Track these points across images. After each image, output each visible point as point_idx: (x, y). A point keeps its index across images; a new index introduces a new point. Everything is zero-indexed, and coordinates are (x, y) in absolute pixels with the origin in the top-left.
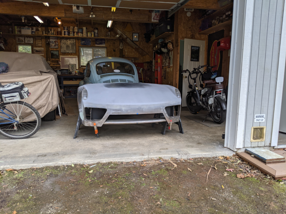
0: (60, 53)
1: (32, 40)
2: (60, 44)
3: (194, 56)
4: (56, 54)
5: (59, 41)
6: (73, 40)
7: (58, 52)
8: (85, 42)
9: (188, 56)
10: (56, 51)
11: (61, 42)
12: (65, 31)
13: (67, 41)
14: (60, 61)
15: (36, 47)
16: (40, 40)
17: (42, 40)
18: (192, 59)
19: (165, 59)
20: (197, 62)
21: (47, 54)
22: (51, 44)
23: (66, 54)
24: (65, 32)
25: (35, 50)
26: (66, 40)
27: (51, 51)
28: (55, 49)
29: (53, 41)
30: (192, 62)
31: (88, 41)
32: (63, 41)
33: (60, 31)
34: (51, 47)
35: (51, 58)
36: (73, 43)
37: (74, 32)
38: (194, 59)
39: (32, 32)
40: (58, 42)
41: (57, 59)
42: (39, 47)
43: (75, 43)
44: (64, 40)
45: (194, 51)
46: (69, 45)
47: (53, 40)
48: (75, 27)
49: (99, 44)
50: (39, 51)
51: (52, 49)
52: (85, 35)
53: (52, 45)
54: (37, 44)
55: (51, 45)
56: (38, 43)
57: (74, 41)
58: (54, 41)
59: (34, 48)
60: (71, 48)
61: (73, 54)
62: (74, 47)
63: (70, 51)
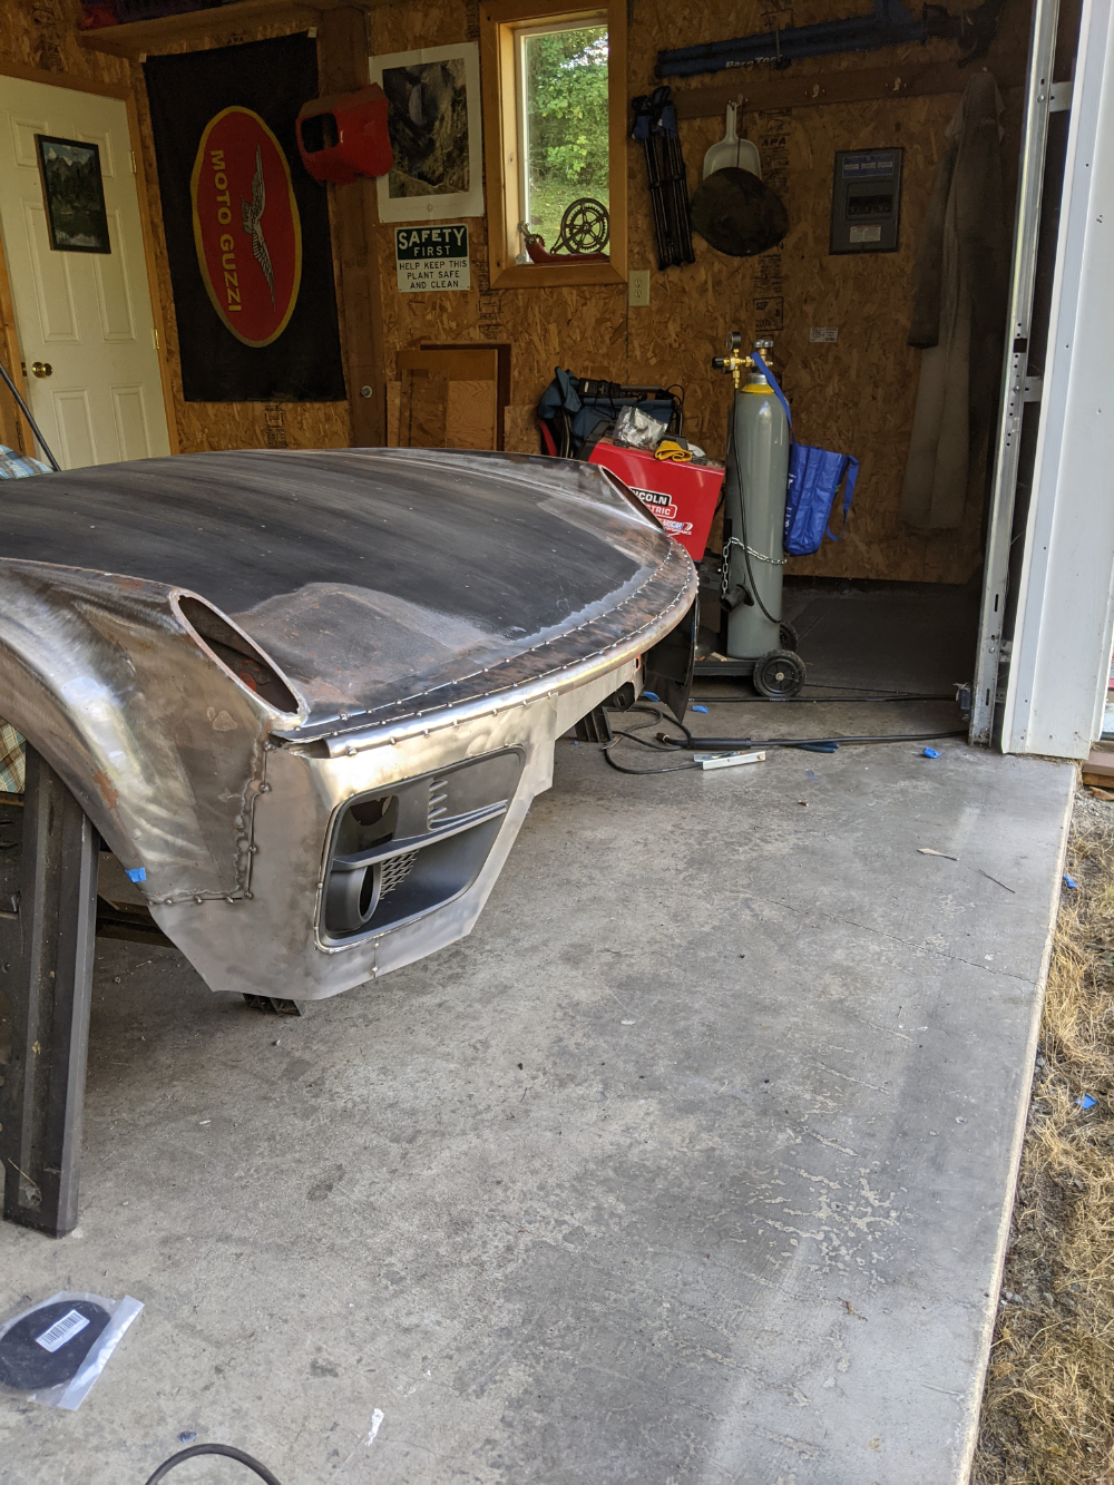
3: (67, 212)
9: (30, 212)
18: (61, 235)
20: (97, 257)
30: (65, 254)
38: (72, 236)
45: (64, 174)
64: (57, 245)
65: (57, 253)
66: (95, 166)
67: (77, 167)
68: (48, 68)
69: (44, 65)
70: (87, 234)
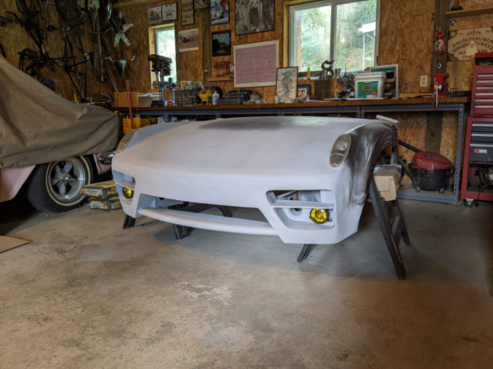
0: (233, 38)
1: (175, 9)
4: (224, 44)
7: (227, 35)
10: (224, 32)
11: (236, 2)
14: (235, 63)
15: (183, 27)
16: (190, 7)
21: (204, 45)
22: (213, 12)
23: (248, 37)
25: (181, 38)
27: (214, 36)
28: (222, 28)
34: (213, 23)
35: (213, 56)
41: (226, 58)
42: (189, 26)
46: (257, 6)
50: (189, 40)
51: (216, 28)
53: (215, 16)
54: (184, 19)
55: (213, 17)
56: (186, 17)
59: (179, 32)
60: (261, 15)
61: (266, 34)
62: (271, 9)
63: (260, 26)
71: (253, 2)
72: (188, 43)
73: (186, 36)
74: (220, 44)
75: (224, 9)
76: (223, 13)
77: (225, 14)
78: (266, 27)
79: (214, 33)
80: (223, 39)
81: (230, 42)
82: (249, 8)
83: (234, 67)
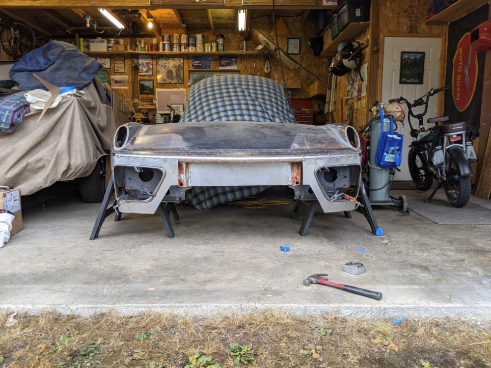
0: (155, 85)
1: (109, 61)
2: (157, 68)
3: (408, 73)
4: (148, 87)
5: (154, 62)
6: (178, 59)
7: (152, 82)
8: (199, 63)
10: (149, 80)
11: (157, 64)
12: (164, 42)
13: (169, 61)
14: (157, 98)
15: (115, 73)
16: (122, 62)
17: (126, 61)
18: (403, 79)
19: (351, 85)
20: (418, 86)
21: (133, 86)
22: (141, 67)
23: (166, 85)
24: (164, 45)
25: (113, 80)
26: (167, 60)
27: (141, 82)
28: (147, 78)
29: (145, 63)
30: (405, 86)
31: (205, 60)
32: (162, 61)
33: (155, 44)
34: (140, 74)
35: (141, 94)
36: (179, 65)
37: (180, 45)
38: (408, 79)
39: (109, 47)
40: (152, 65)
41: (150, 96)
42: (121, 73)
43: (182, 65)
44: (164, 60)
45: (409, 61)
46: (172, 69)
47: (145, 61)
48: (183, 35)
49: (226, 65)
50: (120, 82)
51: (142, 78)
52: (199, 50)
53: (142, 70)
54: (116, 69)
55: (140, 71)
56: (118, 67)
57: (180, 62)
58: (147, 63)
59: (111, 76)
60: (175, 74)
61: (178, 85)
62: (181, 72)
63: (174, 80)
64: (401, 82)
65: (401, 85)
66: (422, 59)
67: (415, 60)
68: (412, 33)
69: (411, 32)
70: (415, 78)
71: (169, 67)
72: (119, 84)
73: (118, 79)
74: (147, 87)
75: (149, 67)
76: (148, 70)
77: (149, 70)
78: (178, 81)
79: (140, 80)
80: (147, 84)
81: (153, 87)
82: (167, 69)
83: (157, 102)
